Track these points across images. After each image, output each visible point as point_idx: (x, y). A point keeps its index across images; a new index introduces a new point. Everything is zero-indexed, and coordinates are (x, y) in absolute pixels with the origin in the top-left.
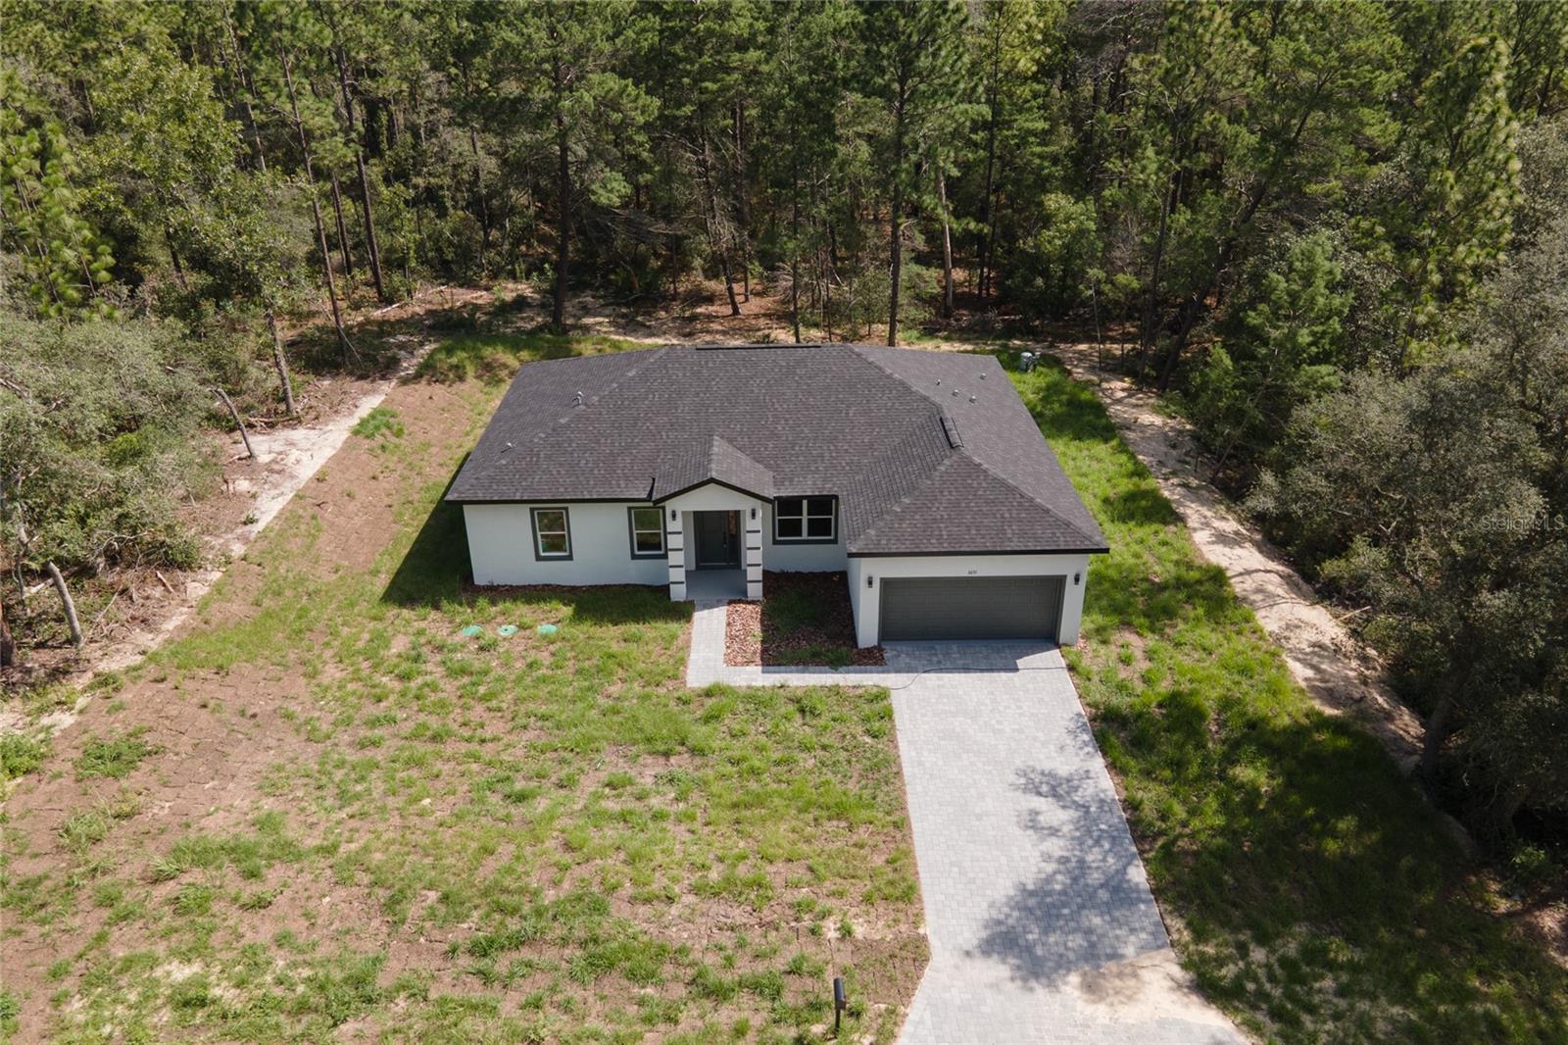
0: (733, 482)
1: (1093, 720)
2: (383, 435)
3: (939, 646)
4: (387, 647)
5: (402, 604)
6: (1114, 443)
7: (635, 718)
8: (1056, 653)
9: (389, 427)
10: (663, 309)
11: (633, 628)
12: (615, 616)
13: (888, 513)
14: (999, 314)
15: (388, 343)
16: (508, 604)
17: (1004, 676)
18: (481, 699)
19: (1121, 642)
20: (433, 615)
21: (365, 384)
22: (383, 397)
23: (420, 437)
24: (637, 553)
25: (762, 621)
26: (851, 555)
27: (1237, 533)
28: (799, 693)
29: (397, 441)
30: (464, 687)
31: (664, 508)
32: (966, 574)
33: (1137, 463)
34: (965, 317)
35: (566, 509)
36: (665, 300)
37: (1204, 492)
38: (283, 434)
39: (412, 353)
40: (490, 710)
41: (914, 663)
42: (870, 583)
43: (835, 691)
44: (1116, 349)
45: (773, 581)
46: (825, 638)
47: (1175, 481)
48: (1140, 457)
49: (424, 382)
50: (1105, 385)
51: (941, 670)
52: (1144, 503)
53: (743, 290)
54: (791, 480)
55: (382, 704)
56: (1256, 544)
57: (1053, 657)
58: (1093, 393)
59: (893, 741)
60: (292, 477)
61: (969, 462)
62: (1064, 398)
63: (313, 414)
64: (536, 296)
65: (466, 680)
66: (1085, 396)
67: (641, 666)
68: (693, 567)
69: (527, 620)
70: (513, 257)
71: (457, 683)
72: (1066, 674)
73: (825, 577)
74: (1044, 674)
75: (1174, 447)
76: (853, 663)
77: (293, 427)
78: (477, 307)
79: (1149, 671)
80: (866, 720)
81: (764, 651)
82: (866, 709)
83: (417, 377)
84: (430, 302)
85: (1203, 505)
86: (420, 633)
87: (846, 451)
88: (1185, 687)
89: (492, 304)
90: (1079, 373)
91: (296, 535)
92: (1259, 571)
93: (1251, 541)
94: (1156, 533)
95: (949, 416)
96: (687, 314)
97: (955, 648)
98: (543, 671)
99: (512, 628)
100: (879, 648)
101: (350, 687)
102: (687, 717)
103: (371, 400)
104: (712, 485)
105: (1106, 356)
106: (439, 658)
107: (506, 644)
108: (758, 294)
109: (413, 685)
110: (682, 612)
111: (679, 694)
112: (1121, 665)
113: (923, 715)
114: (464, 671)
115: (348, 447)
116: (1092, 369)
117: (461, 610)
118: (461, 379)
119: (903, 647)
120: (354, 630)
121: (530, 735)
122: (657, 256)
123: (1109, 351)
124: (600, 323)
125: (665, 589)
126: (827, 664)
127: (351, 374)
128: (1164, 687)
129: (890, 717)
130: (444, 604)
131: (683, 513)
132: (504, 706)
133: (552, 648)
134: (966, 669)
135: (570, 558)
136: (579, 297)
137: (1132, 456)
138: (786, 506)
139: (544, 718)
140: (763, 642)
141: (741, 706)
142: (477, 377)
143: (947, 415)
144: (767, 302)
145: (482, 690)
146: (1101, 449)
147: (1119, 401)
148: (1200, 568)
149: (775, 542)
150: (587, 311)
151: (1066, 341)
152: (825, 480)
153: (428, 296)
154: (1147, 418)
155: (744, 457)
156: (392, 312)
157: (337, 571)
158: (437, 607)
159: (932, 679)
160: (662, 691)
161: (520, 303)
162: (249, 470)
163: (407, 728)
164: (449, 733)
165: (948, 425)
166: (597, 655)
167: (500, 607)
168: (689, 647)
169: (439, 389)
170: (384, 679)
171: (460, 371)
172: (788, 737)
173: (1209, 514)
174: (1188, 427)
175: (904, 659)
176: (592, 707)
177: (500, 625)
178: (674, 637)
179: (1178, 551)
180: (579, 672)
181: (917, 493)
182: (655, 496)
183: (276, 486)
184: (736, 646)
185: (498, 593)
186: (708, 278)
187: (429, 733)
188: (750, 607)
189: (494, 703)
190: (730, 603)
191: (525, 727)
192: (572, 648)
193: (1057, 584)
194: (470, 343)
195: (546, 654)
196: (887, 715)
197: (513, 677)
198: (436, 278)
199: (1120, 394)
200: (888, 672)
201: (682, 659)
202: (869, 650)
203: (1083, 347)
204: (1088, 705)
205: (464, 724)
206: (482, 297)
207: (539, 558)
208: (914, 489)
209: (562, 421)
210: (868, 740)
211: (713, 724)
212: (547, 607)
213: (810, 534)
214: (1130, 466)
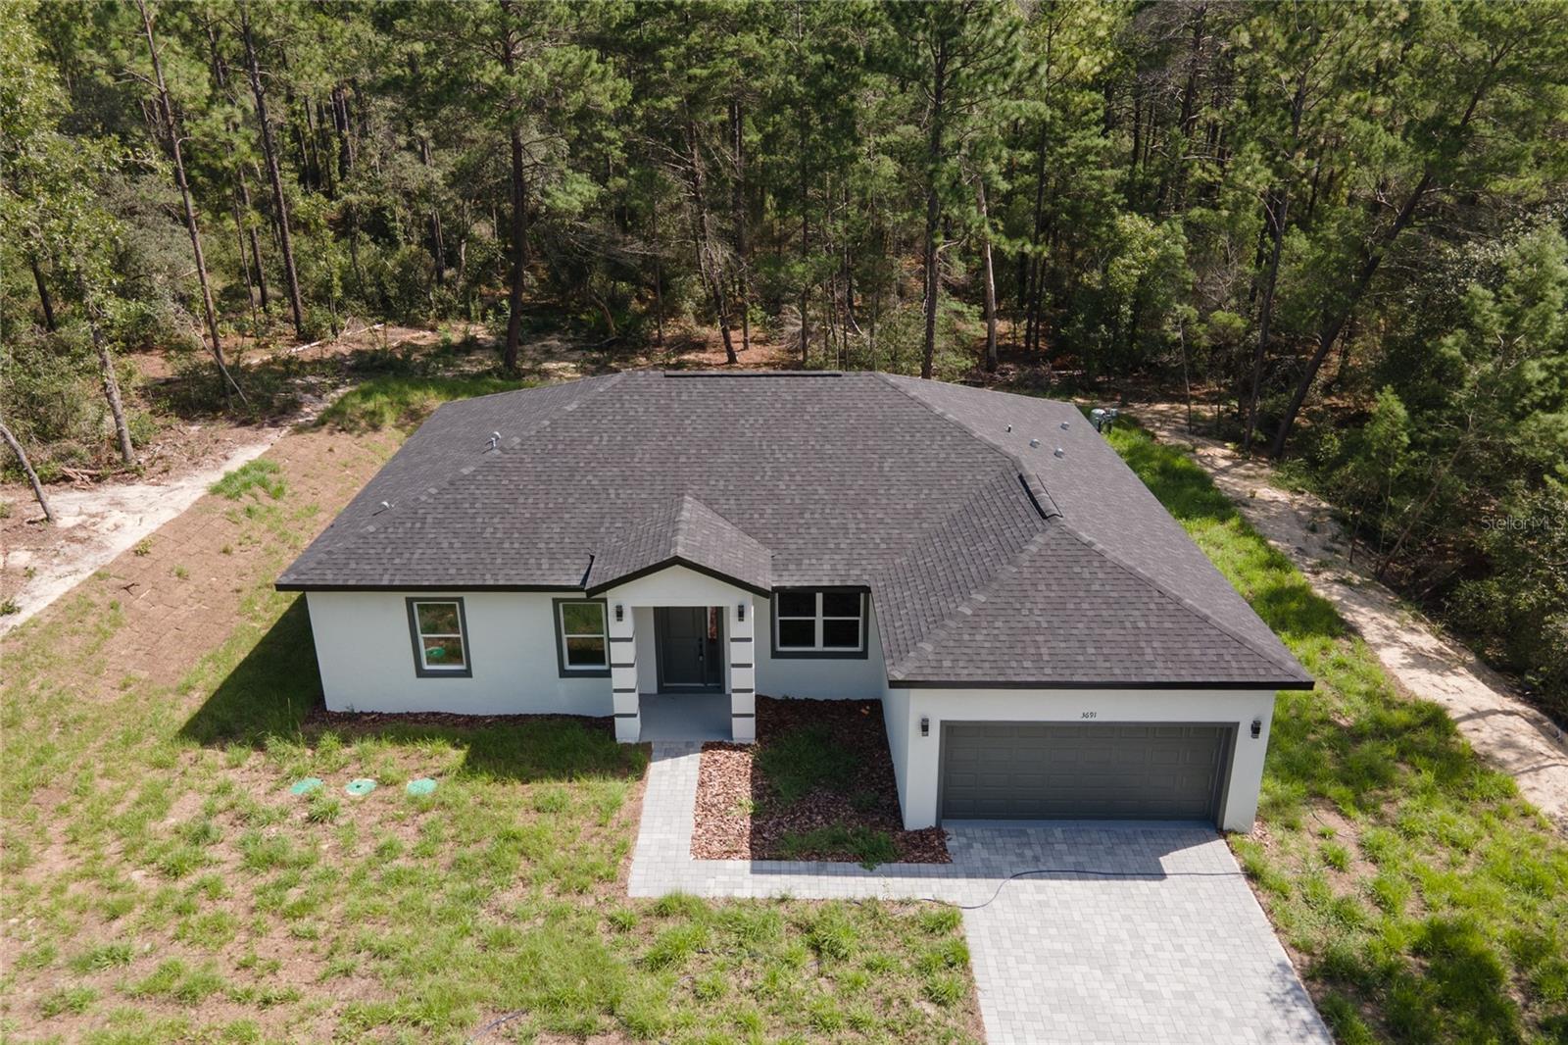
0: (710, 563)
1: (1309, 977)
2: (254, 496)
3: (1033, 830)
4: (161, 815)
5: (207, 742)
6: (1234, 522)
7: (535, 957)
8: (1219, 844)
9: (263, 485)
10: (643, 355)
11: (551, 789)
12: (527, 767)
13: (951, 616)
14: (1054, 368)
15: (293, 383)
16: (368, 745)
17: (1143, 886)
18: (285, 915)
19: (1318, 828)
20: (254, 759)
21: (247, 432)
22: (269, 447)
23: (308, 499)
24: (568, 667)
25: (753, 780)
26: (895, 684)
27: (1439, 652)
28: (812, 915)
29: (272, 503)
30: (262, 892)
31: (605, 600)
32: (1078, 718)
33: (1270, 550)
34: (1013, 372)
35: (461, 600)
36: (647, 345)
37: (1372, 592)
38: (111, 491)
39: (320, 397)
40: (296, 936)
41: (996, 859)
42: (925, 728)
43: (870, 909)
44: (1207, 411)
45: (772, 712)
46: (851, 811)
47: (1328, 575)
48: (1272, 542)
49: (325, 430)
50: (1200, 451)
51: (1039, 874)
52: (1294, 605)
53: (742, 337)
54: (799, 563)
55: (118, 924)
56: (1471, 669)
57: (1213, 853)
58: (1190, 461)
59: (972, 1011)
60: (101, 547)
61: (1076, 541)
62: (1155, 464)
63: (160, 466)
64: (491, 338)
65: (272, 876)
66: (1181, 463)
67: (557, 857)
68: (653, 688)
69: (392, 772)
70: (467, 295)
71: (259, 882)
72: (1243, 885)
73: (849, 707)
74: (1207, 884)
75: (1313, 530)
76: (897, 858)
77: (130, 482)
78: (417, 348)
79: (1379, 884)
80: (925, 969)
81: (756, 832)
82: (924, 945)
83: (320, 423)
84: (359, 341)
85: (1378, 610)
86: (224, 790)
87: (881, 521)
88: (1445, 915)
89: (435, 346)
90: (1165, 436)
91: (75, 633)
92: (1494, 712)
93: (1464, 664)
94: (1324, 649)
95: (1032, 473)
96: (673, 361)
97: (1058, 832)
98: (402, 863)
99: (368, 783)
100: (938, 832)
101: (74, 889)
102: (622, 957)
103: (248, 449)
104: (678, 567)
105: (1193, 419)
106: (239, 834)
107: (353, 811)
108: (760, 342)
109: (181, 885)
110: (630, 763)
111: (613, 910)
112: (1327, 869)
113: (1020, 960)
114: (271, 862)
115: (199, 508)
116: (1179, 432)
117: (296, 751)
118: (376, 428)
119: (976, 830)
120: (118, 785)
121: (354, 987)
122: (641, 299)
123: (1197, 412)
124: (565, 369)
125: (607, 724)
126: (855, 858)
127: (232, 418)
128: (1412, 916)
129: (965, 961)
130: (272, 742)
131: (635, 610)
132: (321, 927)
133: (422, 820)
134: (1080, 873)
135: (467, 673)
136: (543, 339)
137: (1262, 541)
138: (792, 602)
139: (382, 954)
140: (754, 816)
141: (714, 936)
142: (397, 427)
143: (1029, 471)
144: (772, 351)
145: (293, 896)
146: (1218, 531)
147: (1224, 471)
148: (1402, 705)
149: (775, 655)
150: (549, 354)
151: (1140, 401)
152: (849, 564)
153: (358, 334)
154: (1265, 492)
155: (728, 527)
156: (307, 351)
157: (125, 686)
158: (259, 746)
159: (1028, 889)
160: (587, 902)
161: (470, 345)
162: (40, 536)
163: (142, 972)
164: (211, 985)
165: (1033, 485)
166: (490, 833)
167: (355, 749)
168: (637, 822)
169: (343, 441)
170: (137, 875)
171: (376, 420)
172: (791, 1002)
173: (1392, 623)
174: (1324, 505)
175: (979, 852)
176: (467, 932)
177: (351, 777)
178: (615, 805)
179: (1364, 678)
180: (456, 865)
181: (995, 586)
182: (591, 583)
183: (69, 561)
184: (711, 822)
185: (359, 724)
186: (700, 323)
187: (177, 985)
188: (736, 755)
189: (304, 925)
190: (706, 747)
191: (347, 973)
192: (453, 821)
193: (1223, 736)
194: (396, 387)
195: (411, 830)
196: (958, 960)
197: (349, 872)
198: (372, 316)
199: (1223, 463)
200: (956, 876)
201: (624, 845)
202: (922, 834)
203: (1162, 407)
204: (1294, 946)
205: (245, 966)
206: (425, 338)
207: (421, 673)
208: (991, 579)
209: (465, 471)
210: (930, 1009)
211: (668, 973)
212: (426, 749)
213: (826, 644)
214: (1263, 554)
